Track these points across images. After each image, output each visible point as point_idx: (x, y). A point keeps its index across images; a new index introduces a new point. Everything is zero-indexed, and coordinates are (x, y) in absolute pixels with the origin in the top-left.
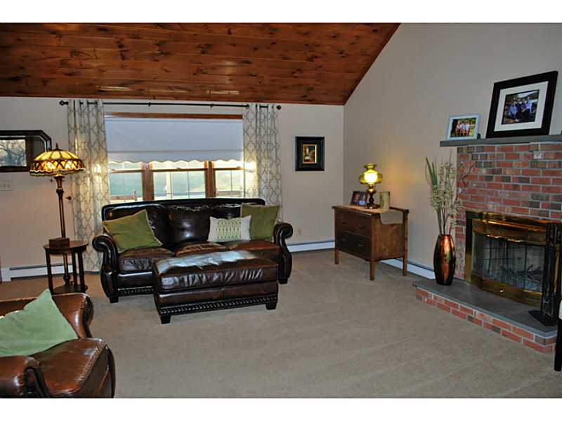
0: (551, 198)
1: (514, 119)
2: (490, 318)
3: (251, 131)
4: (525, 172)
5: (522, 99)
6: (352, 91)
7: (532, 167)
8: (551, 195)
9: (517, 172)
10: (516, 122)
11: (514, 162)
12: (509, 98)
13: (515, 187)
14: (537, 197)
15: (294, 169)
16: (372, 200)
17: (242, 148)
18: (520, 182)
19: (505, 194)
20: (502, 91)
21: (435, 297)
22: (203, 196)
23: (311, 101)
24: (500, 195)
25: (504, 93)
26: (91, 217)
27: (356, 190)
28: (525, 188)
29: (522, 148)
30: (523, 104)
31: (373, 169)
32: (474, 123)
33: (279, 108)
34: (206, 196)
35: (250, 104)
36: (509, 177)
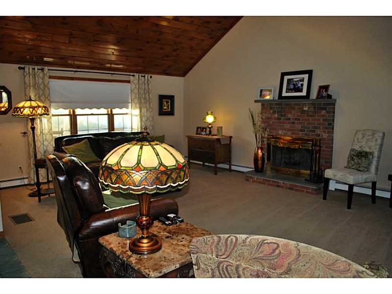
0: (311, 128)
2: (288, 183)
3: (136, 91)
4: (298, 116)
5: (296, 81)
6: (190, 69)
7: (302, 113)
8: (311, 126)
9: (294, 115)
10: (293, 92)
11: (293, 111)
12: (289, 80)
13: (293, 123)
14: (304, 127)
15: (158, 114)
16: (210, 131)
17: (130, 101)
18: (296, 120)
19: (288, 126)
20: (285, 77)
21: (257, 178)
22: (107, 131)
23: (167, 74)
24: (285, 127)
25: (286, 78)
26: (41, 146)
27: (198, 126)
28: (298, 123)
29: (296, 104)
30: (296, 84)
31: (211, 114)
32: (271, 91)
33: (151, 77)
34: (109, 131)
35: (135, 74)
36: (290, 118)
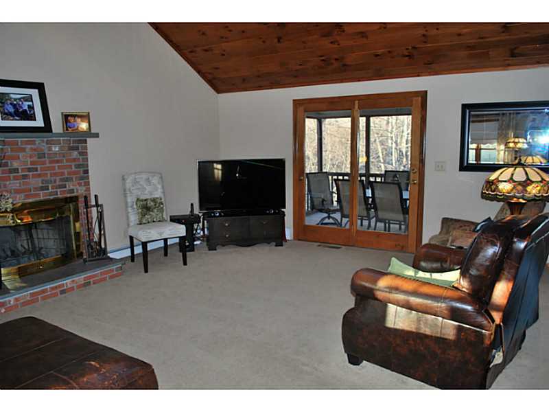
0: (58, 181)
1: (13, 116)
7: (39, 158)
8: (58, 178)
9: (25, 163)
10: (16, 120)
11: (21, 155)
14: (47, 182)
18: (30, 172)
19: (14, 184)
30: (18, 104)
36: (18, 169)
